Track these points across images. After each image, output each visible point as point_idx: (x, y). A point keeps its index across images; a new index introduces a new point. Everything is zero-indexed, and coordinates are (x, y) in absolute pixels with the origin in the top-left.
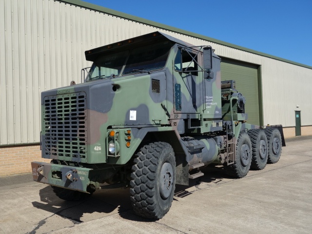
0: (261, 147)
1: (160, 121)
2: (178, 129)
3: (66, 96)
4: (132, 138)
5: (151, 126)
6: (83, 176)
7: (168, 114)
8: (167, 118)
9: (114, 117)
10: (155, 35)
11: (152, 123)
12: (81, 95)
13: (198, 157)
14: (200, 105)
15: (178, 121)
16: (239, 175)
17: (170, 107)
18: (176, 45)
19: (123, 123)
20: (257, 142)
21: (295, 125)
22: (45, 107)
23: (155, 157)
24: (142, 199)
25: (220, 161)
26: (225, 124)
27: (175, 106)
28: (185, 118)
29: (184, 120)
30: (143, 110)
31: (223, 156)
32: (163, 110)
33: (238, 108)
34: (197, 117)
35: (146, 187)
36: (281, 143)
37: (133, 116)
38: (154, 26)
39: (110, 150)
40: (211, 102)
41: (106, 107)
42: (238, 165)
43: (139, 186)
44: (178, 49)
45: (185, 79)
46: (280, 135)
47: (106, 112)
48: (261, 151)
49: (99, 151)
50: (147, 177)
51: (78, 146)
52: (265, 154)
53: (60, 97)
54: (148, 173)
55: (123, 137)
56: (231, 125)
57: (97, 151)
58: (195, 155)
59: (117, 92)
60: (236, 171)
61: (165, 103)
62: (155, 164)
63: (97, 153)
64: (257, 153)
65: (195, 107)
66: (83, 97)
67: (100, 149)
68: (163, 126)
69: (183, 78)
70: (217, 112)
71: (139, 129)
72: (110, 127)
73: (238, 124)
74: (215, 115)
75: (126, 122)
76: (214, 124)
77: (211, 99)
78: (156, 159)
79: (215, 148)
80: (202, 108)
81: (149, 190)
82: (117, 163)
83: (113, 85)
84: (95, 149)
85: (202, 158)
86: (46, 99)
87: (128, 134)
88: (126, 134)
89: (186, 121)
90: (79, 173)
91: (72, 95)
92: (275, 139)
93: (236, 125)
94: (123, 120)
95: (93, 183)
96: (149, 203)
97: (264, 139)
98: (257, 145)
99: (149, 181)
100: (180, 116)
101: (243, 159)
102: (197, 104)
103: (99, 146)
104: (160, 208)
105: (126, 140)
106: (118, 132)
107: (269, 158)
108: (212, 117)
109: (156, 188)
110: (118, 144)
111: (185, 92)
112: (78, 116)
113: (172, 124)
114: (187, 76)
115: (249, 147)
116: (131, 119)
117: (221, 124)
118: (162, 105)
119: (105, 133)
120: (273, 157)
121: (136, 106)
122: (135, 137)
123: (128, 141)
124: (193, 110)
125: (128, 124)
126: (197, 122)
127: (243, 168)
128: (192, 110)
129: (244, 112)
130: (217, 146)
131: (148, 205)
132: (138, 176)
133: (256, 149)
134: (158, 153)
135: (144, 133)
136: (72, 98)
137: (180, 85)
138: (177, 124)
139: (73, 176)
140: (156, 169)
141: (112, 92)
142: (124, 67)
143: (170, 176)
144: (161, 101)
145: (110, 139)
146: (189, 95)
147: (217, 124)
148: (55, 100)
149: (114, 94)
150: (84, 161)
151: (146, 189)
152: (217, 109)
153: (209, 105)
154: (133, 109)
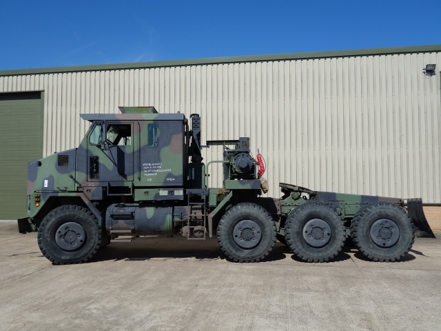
1: (66, 188)
2: (94, 195)
7: (77, 182)
8: (77, 185)
9: (37, 184)
11: (57, 189)
14: (133, 173)
17: (81, 176)
29: (103, 187)
34: (127, 184)
40: (157, 169)
41: (34, 177)
47: (34, 181)
52: (325, 241)
55: (32, 199)
58: (121, 222)
65: (122, 175)
68: (69, 192)
69: (102, 150)
70: (170, 179)
74: (167, 182)
76: (163, 192)
77: (157, 166)
88: (35, 197)
94: (41, 186)
100: (97, 183)
101: (237, 239)
102: (126, 172)
111: (106, 162)
113: (85, 191)
115: (262, 224)
117: (179, 193)
121: (47, 176)
123: (37, 201)
124: (120, 178)
125: (43, 189)
127: (238, 250)
129: (252, 179)
137: (97, 158)
138: (91, 191)
146: (112, 164)
147: (171, 193)
149: (38, 169)
152: (170, 175)
153: (150, 173)
154: (46, 179)
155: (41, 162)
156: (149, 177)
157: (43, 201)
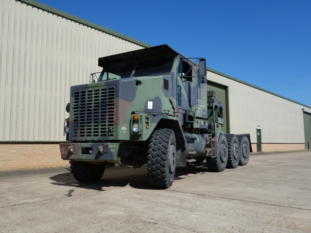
0: (234, 149)
1: (168, 111)
2: (180, 121)
3: (96, 89)
4: (150, 122)
5: (162, 114)
6: (114, 148)
7: (173, 108)
8: (173, 110)
10: (163, 47)
11: (164, 112)
12: (111, 87)
13: (191, 146)
14: (193, 106)
15: (179, 114)
16: (219, 168)
18: (179, 56)
19: (143, 110)
20: (231, 144)
21: (256, 142)
22: (74, 98)
23: (167, 138)
24: (157, 169)
25: (206, 154)
26: (210, 124)
27: (177, 103)
28: (184, 113)
29: (183, 114)
30: (157, 102)
31: (208, 150)
32: (171, 104)
33: (218, 114)
34: (191, 114)
35: (161, 159)
36: (249, 149)
37: (150, 105)
39: (134, 130)
40: (201, 104)
42: (218, 160)
43: (155, 159)
45: (184, 83)
46: (248, 142)
47: (131, 101)
48: (234, 152)
49: (125, 130)
50: (162, 152)
51: (107, 127)
53: (90, 89)
54: (162, 148)
55: (144, 120)
56: (214, 126)
57: (123, 130)
58: (190, 144)
59: (139, 86)
60: (217, 165)
62: (167, 143)
63: (123, 132)
64: (231, 153)
65: (190, 106)
66: (113, 88)
67: (126, 129)
68: (170, 115)
69: (183, 82)
70: (204, 113)
71: (154, 116)
72: (133, 113)
74: (203, 115)
75: (145, 110)
76: (202, 122)
79: (203, 142)
80: (194, 108)
81: (163, 161)
82: (140, 140)
83: (136, 81)
84: (122, 128)
85: (194, 148)
86: (76, 91)
87: (147, 118)
89: (184, 116)
90: (110, 146)
91: (102, 88)
92: (245, 144)
93: (217, 127)
94: (143, 108)
96: (162, 172)
97: (237, 143)
98: (231, 147)
99: (163, 155)
100: (181, 110)
102: (191, 104)
103: (125, 126)
106: (141, 116)
107: (240, 161)
108: (201, 117)
109: (167, 160)
110: (141, 125)
111: (184, 93)
112: (107, 103)
113: (176, 116)
114: (185, 81)
116: (148, 108)
117: (207, 124)
118: (170, 100)
119: (129, 116)
120: (243, 160)
121: (152, 98)
122: (152, 122)
123: (147, 123)
125: (146, 111)
126: (191, 118)
128: (188, 108)
129: (222, 117)
130: (204, 140)
131: (161, 174)
132: (154, 151)
133: (231, 150)
134: (168, 135)
135: (158, 119)
136: (102, 90)
137: (181, 87)
139: (104, 150)
140: (168, 146)
141: (135, 86)
142: (134, 72)
143: (174, 156)
144: (169, 97)
145: (135, 121)
146: (187, 95)
147: (205, 123)
148: (85, 92)
149: (137, 88)
150: (111, 138)
151: (161, 161)
152: (204, 110)
153: (199, 106)
154: (150, 101)
155: (142, 81)
157: (155, 123)
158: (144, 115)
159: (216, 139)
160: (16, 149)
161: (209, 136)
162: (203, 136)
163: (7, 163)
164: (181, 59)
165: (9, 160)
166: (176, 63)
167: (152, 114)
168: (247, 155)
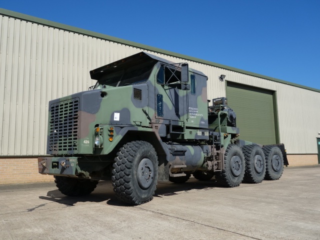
0: (256, 161)
1: (141, 123)
2: (160, 132)
3: (66, 102)
4: (114, 134)
5: (132, 126)
6: (73, 162)
7: (149, 118)
8: (148, 121)
9: (101, 117)
10: (141, 55)
11: (133, 124)
12: (76, 100)
13: (181, 159)
14: (183, 115)
15: (159, 126)
16: (229, 184)
17: (152, 113)
18: (159, 62)
19: (108, 123)
20: (251, 155)
21: (317, 152)
22: (51, 113)
23: (134, 151)
24: (121, 185)
25: (207, 168)
26: (212, 134)
27: (156, 113)
28: (167, 123)
29: (166, 125)
30: (125, 113)
31: (209, 163)
32: (145, 114)
33: (228, 122)
34: (180, 124)
35: (124, 174)
36: (283, 161)
37: (117, 117)
38: (137, 47)
39: (96, 143)
40: (196, 113)
41: (94, 109)
42: (228, 174)
43: (118, 174)
44: (160, 66)
45: (168, 91)
46: (281, 153)
47: (95, 113)
48: (256, 165)
49: (88, 144)
50: (125, 166)
51: (72, 141)
52: (262, 169)
53: (62, 103)
54: (126, 162)
55: (106, 133)
56: (219, 136)
57: (85, 144)
58: (178, 157)
59: (105, 98)
60: (226, 180)
61: (146, 109)
62: (132, 156)
63: (86, 145)
64: (251, 166)
65: (178, 115)
66: (77, 101)
67: (88, 142)
68: (143, 127)
69: (165, 90)
70: (203, 123)
71: (122, 128)
72: (97, 126)
73: (227, 136)
74: (200, 124)
75: (110, 122)
76: (199, 133)
77: (196, 110)
78: (134, 152)
79: (200, 154)
80: (185, 117)
81: (126, 176)
82: (101, 154)
83: (101, 92)
84: (84, 142)
85: (185, 161)
86: (52, 106)
87: (111, 131)
88: (109, 131)
89: (168, 127)
90: (71, 160)
91: (70, 101)
92: (275, 156)
93: (225, 137)
94: (108, 120)
95: (83, 172)
96: (126, 188)
97: (260, 155)
98: (251, 159)
99: (126, 169)
100: (161, 121)
101: (233, 169)
102: (180, 113)
103: (88, 140)
104: (137, 194)
105: (109, 135)
106: (102, 129)
108: (198, 126)
109: (133, 176)
110: (102, 138)
111: (168, 102)
112: (73, 117)
113: (154, 127)
114: (169, 89)
115: (241, 159)
116: (115, 120)
117: (207, 134)
118: (143, 110)
119: (92, 129)
120: (272, 174)
121: (120, 109)
122: (118, 134)
123: (111, 136)
124: (176, 118)
125: (112, 123)
126: (181, 129)
127: (233, 178)
129: (235, 127)
130: (202, 153)
131: (125, 189)
132: (118, 166)
133: (251, 163)
134: (137, 148)
135: (124, 131)
136: (70, 103)
137: (162, 96)
138: (159, 128)
139: (66, 164)
140: (133, 160)
141: (100, 98)
143: (150, 171)
144: (143, 107)
145: (96, 134)
146: (172, 105)
147: (203, 133)
148: (57, 106)
149: (102, 99)
150: (75, 152)
151: (124, 176)
152: (202, 119)
153: (193, 115)
154: (117, 112)
155: (107, 92)
156: (192, 119)
157: (120, 135)
158: (107, 128)
159: (223, 151)
160: (33, 163)
161: (212, 147)
162: (202, 148)
163: (24, 176)
164: (162, 65)
165: (27, 174)
166: (155, 70)
167: (119, 125)
168: (278, 169)
